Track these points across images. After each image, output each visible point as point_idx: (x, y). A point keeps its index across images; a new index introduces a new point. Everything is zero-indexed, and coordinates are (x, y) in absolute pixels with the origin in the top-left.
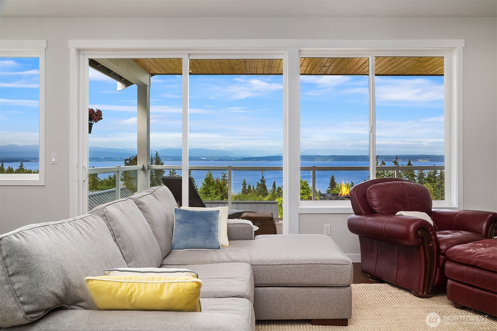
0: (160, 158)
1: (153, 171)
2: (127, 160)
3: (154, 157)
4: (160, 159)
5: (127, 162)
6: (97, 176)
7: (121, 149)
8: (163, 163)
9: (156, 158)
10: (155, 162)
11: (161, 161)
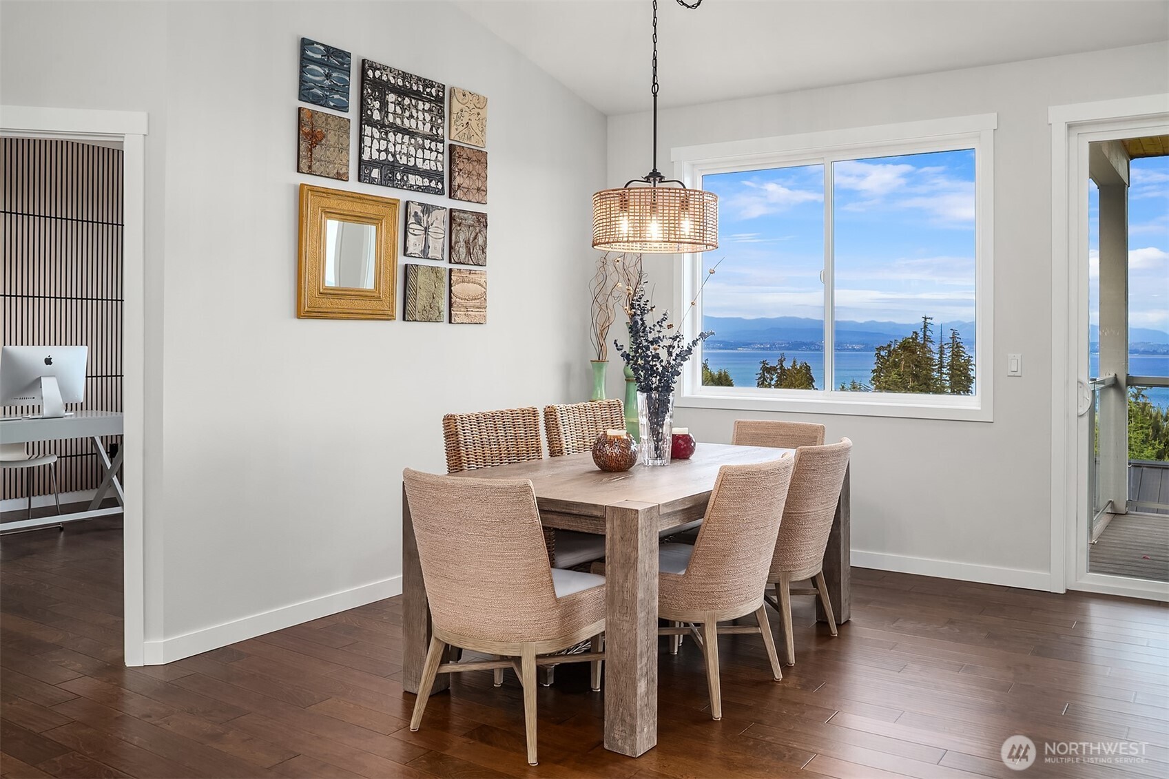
0: (961, 344)
1: (944, 376)
2: (882, 348)
3: (948, 344)
4: (961, 347)
5: (883, 353)
6: (813, 384)
7: (861, 324)
8: (969, 357)
9: (954, 346)
10: (949, 355)
11: (964, 353)
